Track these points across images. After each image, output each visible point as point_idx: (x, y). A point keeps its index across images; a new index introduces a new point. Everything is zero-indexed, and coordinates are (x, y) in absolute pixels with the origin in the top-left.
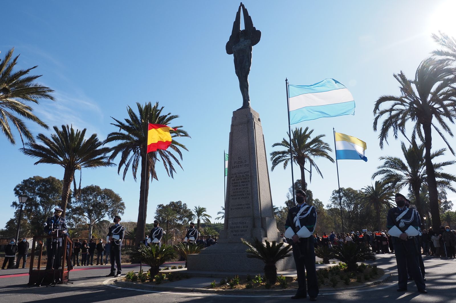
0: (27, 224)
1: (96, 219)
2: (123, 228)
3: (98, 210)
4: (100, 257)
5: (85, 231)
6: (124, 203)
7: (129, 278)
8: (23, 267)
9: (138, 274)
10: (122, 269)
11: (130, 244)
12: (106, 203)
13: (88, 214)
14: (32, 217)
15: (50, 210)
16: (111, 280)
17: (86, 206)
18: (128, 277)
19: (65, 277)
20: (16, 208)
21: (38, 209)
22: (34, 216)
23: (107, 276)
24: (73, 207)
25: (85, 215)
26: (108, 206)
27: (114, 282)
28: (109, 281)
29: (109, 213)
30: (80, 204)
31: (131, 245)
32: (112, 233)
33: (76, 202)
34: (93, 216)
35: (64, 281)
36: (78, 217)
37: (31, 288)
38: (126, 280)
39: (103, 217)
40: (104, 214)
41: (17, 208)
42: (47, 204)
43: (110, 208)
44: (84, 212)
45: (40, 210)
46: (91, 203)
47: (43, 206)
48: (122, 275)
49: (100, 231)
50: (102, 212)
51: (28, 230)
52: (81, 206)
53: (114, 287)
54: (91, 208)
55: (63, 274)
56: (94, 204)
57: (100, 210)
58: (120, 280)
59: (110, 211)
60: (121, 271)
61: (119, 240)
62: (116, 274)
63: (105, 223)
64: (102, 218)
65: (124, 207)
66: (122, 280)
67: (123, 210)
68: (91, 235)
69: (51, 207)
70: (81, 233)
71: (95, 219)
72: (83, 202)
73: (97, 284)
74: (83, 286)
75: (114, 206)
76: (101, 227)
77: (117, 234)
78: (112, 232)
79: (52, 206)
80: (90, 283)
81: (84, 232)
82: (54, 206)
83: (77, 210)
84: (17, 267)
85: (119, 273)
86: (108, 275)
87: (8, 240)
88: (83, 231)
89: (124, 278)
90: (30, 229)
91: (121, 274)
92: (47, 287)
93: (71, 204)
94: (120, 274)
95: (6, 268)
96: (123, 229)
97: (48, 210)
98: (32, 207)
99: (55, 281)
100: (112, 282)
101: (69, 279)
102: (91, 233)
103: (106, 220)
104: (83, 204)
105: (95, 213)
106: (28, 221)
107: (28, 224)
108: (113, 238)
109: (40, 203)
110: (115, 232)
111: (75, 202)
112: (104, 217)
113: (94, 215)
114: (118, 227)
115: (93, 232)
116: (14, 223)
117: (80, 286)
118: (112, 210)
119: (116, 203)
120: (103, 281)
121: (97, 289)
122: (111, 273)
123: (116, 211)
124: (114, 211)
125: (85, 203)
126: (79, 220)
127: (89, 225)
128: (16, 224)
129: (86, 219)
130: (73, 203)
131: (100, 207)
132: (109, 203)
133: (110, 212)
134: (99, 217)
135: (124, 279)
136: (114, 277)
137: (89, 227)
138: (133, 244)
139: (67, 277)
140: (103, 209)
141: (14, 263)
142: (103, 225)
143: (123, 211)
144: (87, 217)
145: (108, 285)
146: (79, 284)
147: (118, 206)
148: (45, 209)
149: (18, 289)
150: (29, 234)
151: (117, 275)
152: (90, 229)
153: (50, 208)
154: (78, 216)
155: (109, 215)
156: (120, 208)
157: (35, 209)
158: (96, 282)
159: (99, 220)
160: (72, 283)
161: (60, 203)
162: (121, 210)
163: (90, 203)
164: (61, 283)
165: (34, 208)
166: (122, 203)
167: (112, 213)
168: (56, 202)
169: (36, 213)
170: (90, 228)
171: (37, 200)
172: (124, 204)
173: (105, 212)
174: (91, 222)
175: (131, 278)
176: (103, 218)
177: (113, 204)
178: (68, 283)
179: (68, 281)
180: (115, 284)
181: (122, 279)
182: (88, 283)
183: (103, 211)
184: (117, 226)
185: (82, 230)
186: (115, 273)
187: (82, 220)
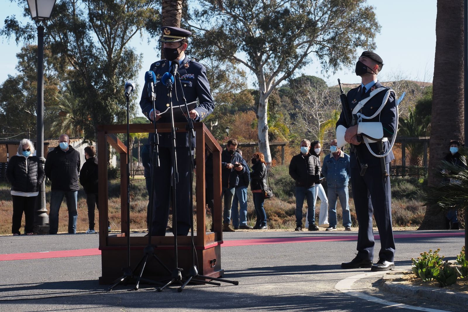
0: (57, 94)
1: (277, 72)
2: (392, 95)
3: (282, 40)
4: (305, 204)
5: (243, 114)
6: (372, 8)
7: (429, 274)
8: (71, 231)
9: (456, 261)
10: (397, 245)
11: (404, 162)
12: (309, 13)
13: (249, 54)
14: (70, 72)
15: (123, 44)
16: (361, 280)
17: (240, 25)
18: (424, 270)
19: (211, 262)
20: (17, 39)
21: (86, 44)
22: (75, 68)
23: (345, 266)
24: (196, 30)
25: (238, 57)
26: (314, 24)
27: (374, 285)
28: (355, 282)
29: (321, 49)
30: (221, 22)
31: (407, 164)
32: (355, 115)
33: (205, 12)
34: (266, 60)
35: (208, 275)
36: (217, 67)
37: (112, 292)
38: (416, 281)
39: (300, 64)
40: (306, 54)
41: (20, 39)
42: (113, 22)
43: (324, 29)
44: (234, 48)
45: (92, 45)
46: (257, 15)
47: (99, 30)
48: (398, 263)
49: (293, 116)
50: (298, 45)
51: (63, 114)
52: (222, 26)
53: (376, 300)
54: (258, 33)
55: (204, 251)
56: (267, 18)
57: (290, 40)
58: (394, 280)
59: (324, 40)
60: (392, 250)
61: (382, 139)
62: (375, 259)
63: (308, 87)
64: (297, 69)
65: (376, 24)
66: (401, 280)
67: (372, 36)
68: (265, 128)
69: (125, 33)
70: (231, 122)
71: (276, 74)
72: (227, 13)
73: (318, 290)
74: (271, 294)
75: (336, 24)
76: (297, 102)
77: (375, 120)
78: (356, 110)
79: (126, 28)
80: (293, 285)
81: (239, 118)
82: (134, 28)
83: (211, 43)
84: (53, 229)
85: (386, 255)
86: (351, 261)
87: (9, 146)
88: (236, 117)
89: (407, 273)
90: (68, 109)
91: (395, 259)
92: (159, 291)
93: (190, 22)
94: (390, 260)
95: (22, 230)
96: (392, 100)
97: (117, 45)
98: (65, 35)
99: (180, 274)
100: (369, 287)
101: (222, 269)
102: (266, 122)
103: (312, 77)
104: (229, 19)
105: (274, 50)
106: (62, 86)
107: (60, 92)
108: (362, 134)
109: (91, 20)
110: (366, 110)
111: (203, 15)
112: (305, 64)
113: (268, 57)
114: (373, 94)
115: (272, 117)
116: (19, 91)
117: (263, 295)
118: (333, 39)
119: (342, 12)
120: (337, 280)
121: (320, 306)
122: (358, 255)
123: (347, 42)
124: (339, 41)
125: (235, 17)
126: (222, 76)
127: (255, 93)
128: (25, 93)
129: (242, 74)
130: (193, 17)
131: (288, 27)
132: (320, 14)
133: (324, 47)
134: (287, 64)
135: (407, 277)
136: (370, 269)
137: (257, 103)
138: (414, 160)
139: (215, 263)
140: (299, 36)
141: (42, 218)
142: (304, 94)
143: (370, 39)
144: (247, 65)
145: (356, 295)
146: (258, 288)
147: (351, 24)
148: (108, 43)
149: (74, 292)
150: (68, 127)
151: (381, 262)
152: (260, 109)
153: (123, 38)
154: (216, 63)
155: (321, 57)
156: (360, 30)
157: (77, 41)
158: (313, 283)
159: (289, 74)
160: (236, 283)
161: (151, 20)
162: (363, 37)
163: (252, 14)
164: (201, 280)
165: (71, 37)
166: (366, 9)
167: (334, 47)
168: (140, 14)
169: (81, 56)
170: (259, 105)
171: (77, 12)
172: (373, 14)
173: (307, 45)
174: (261, 84)
175: (435, 275)
176: (300, 67)
177: (335, 15)
178: (222, 284)
179: (221, 277)
180: (379, 292)
181: (402, 276)
182: (285, 284)
183: (301, 41)
184: (370, 91)
185: (232, 112)
186: (372, 256)
187: (232, 77)
